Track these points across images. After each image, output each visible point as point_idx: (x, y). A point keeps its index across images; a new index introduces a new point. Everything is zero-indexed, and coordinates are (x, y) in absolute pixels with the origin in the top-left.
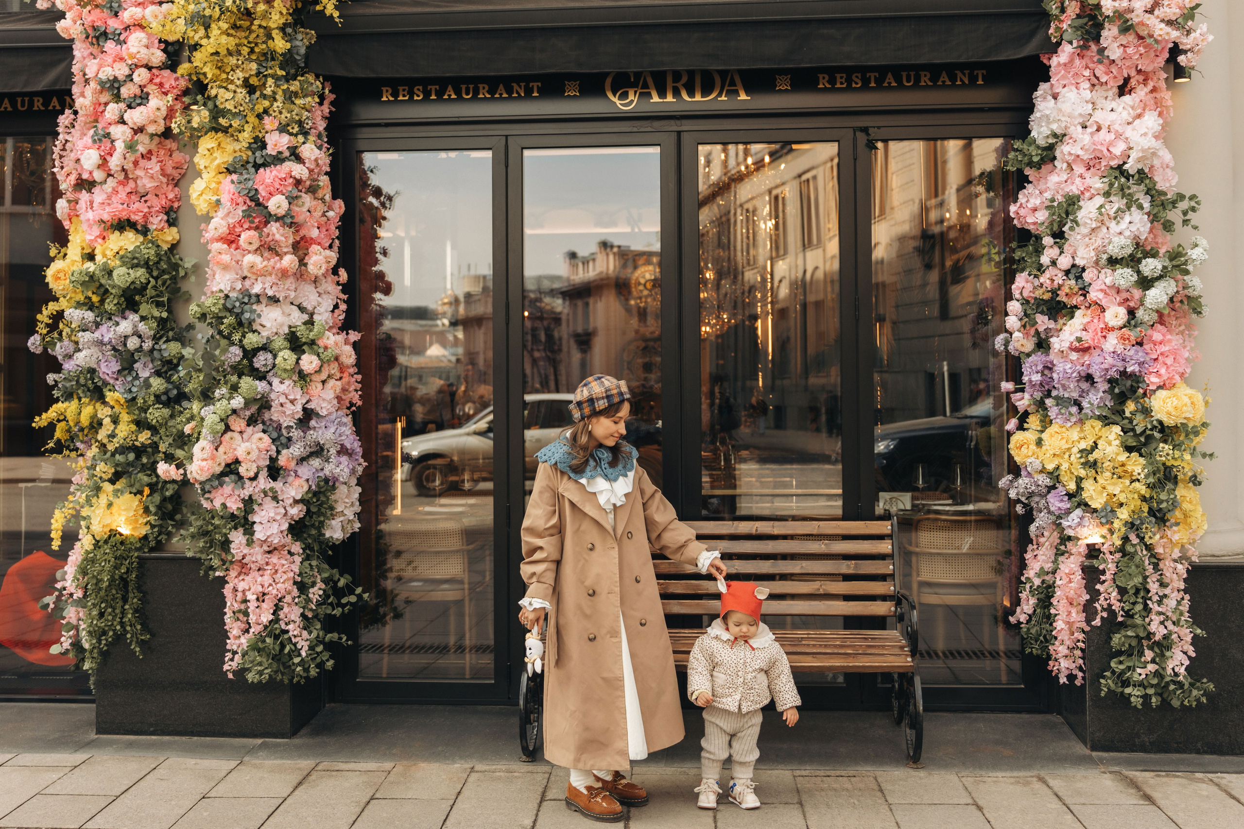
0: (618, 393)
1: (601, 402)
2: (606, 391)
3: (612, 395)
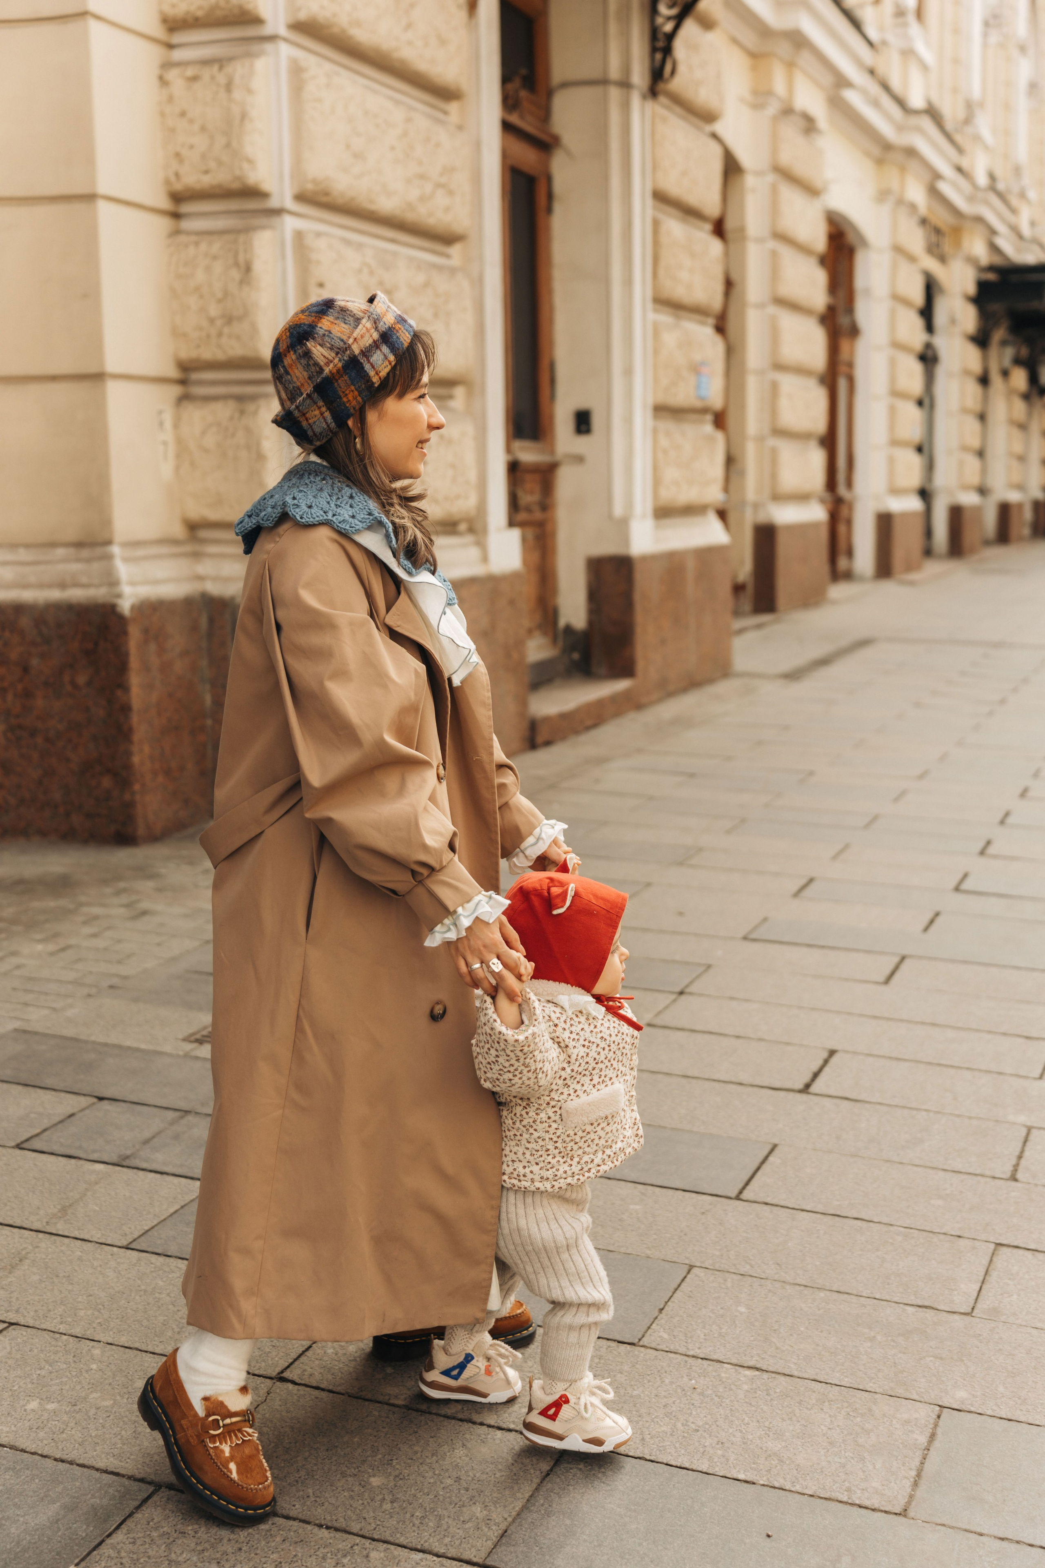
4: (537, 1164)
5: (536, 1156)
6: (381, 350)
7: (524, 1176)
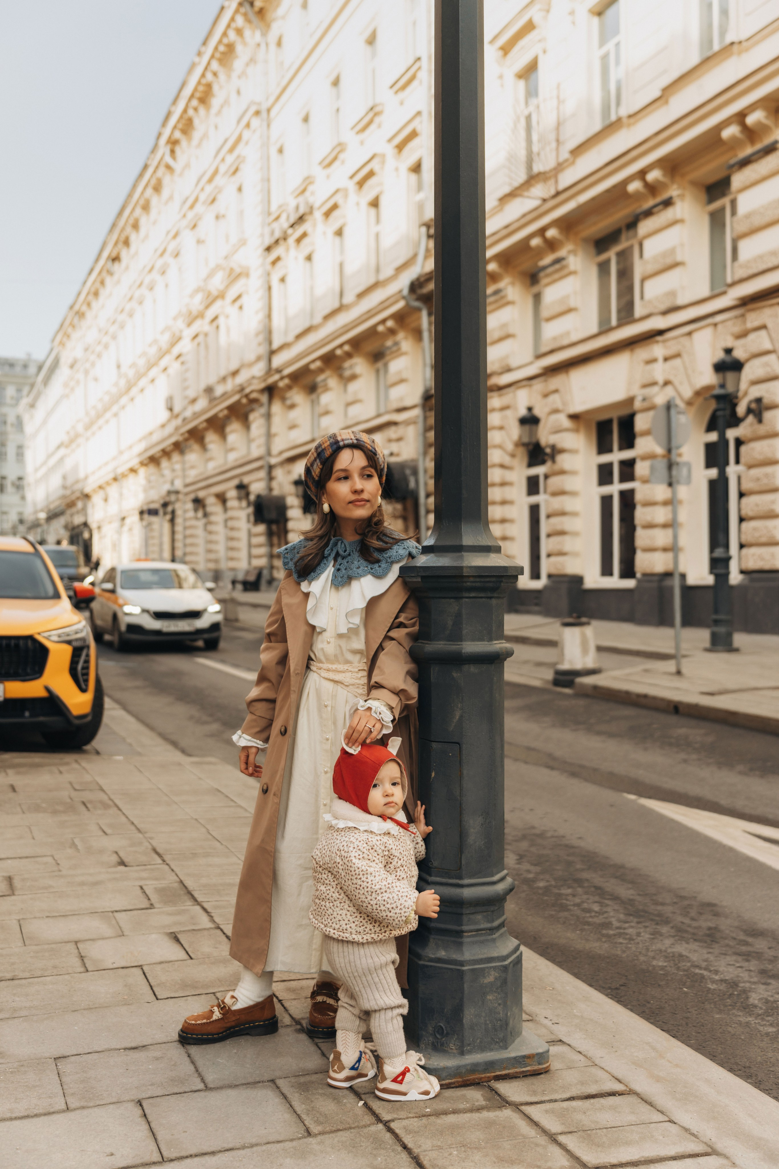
4: (354, 922)
5: (353, 917)
7: (346, 930)
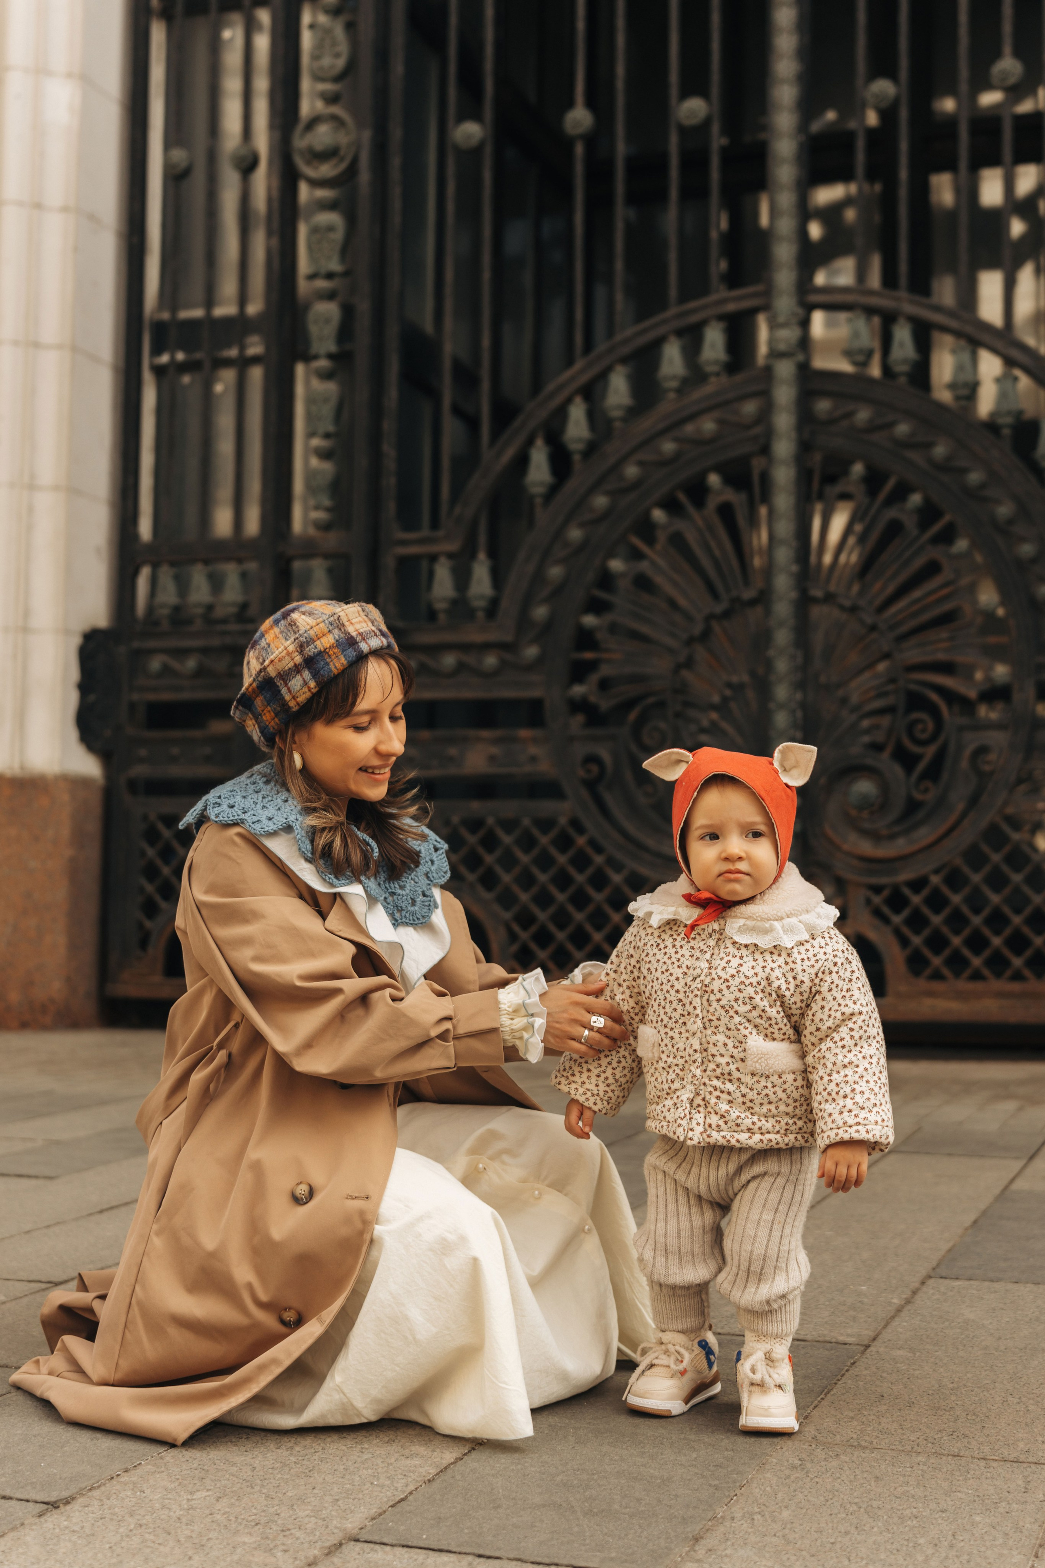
0: (338, 644)
1: (296, 683)
2: (301, 647)
3: (321, 653)
6: (301, 675)
